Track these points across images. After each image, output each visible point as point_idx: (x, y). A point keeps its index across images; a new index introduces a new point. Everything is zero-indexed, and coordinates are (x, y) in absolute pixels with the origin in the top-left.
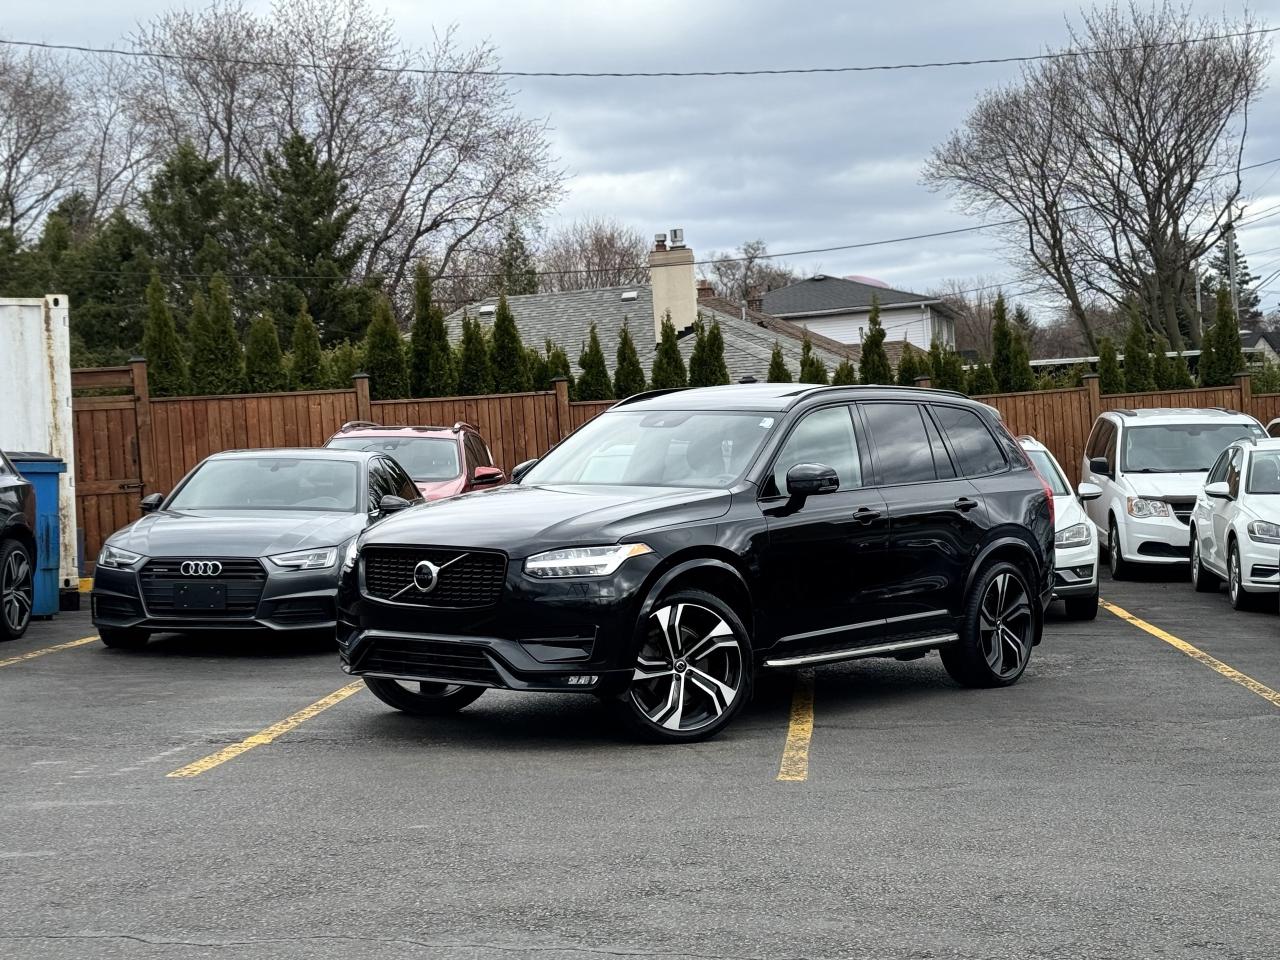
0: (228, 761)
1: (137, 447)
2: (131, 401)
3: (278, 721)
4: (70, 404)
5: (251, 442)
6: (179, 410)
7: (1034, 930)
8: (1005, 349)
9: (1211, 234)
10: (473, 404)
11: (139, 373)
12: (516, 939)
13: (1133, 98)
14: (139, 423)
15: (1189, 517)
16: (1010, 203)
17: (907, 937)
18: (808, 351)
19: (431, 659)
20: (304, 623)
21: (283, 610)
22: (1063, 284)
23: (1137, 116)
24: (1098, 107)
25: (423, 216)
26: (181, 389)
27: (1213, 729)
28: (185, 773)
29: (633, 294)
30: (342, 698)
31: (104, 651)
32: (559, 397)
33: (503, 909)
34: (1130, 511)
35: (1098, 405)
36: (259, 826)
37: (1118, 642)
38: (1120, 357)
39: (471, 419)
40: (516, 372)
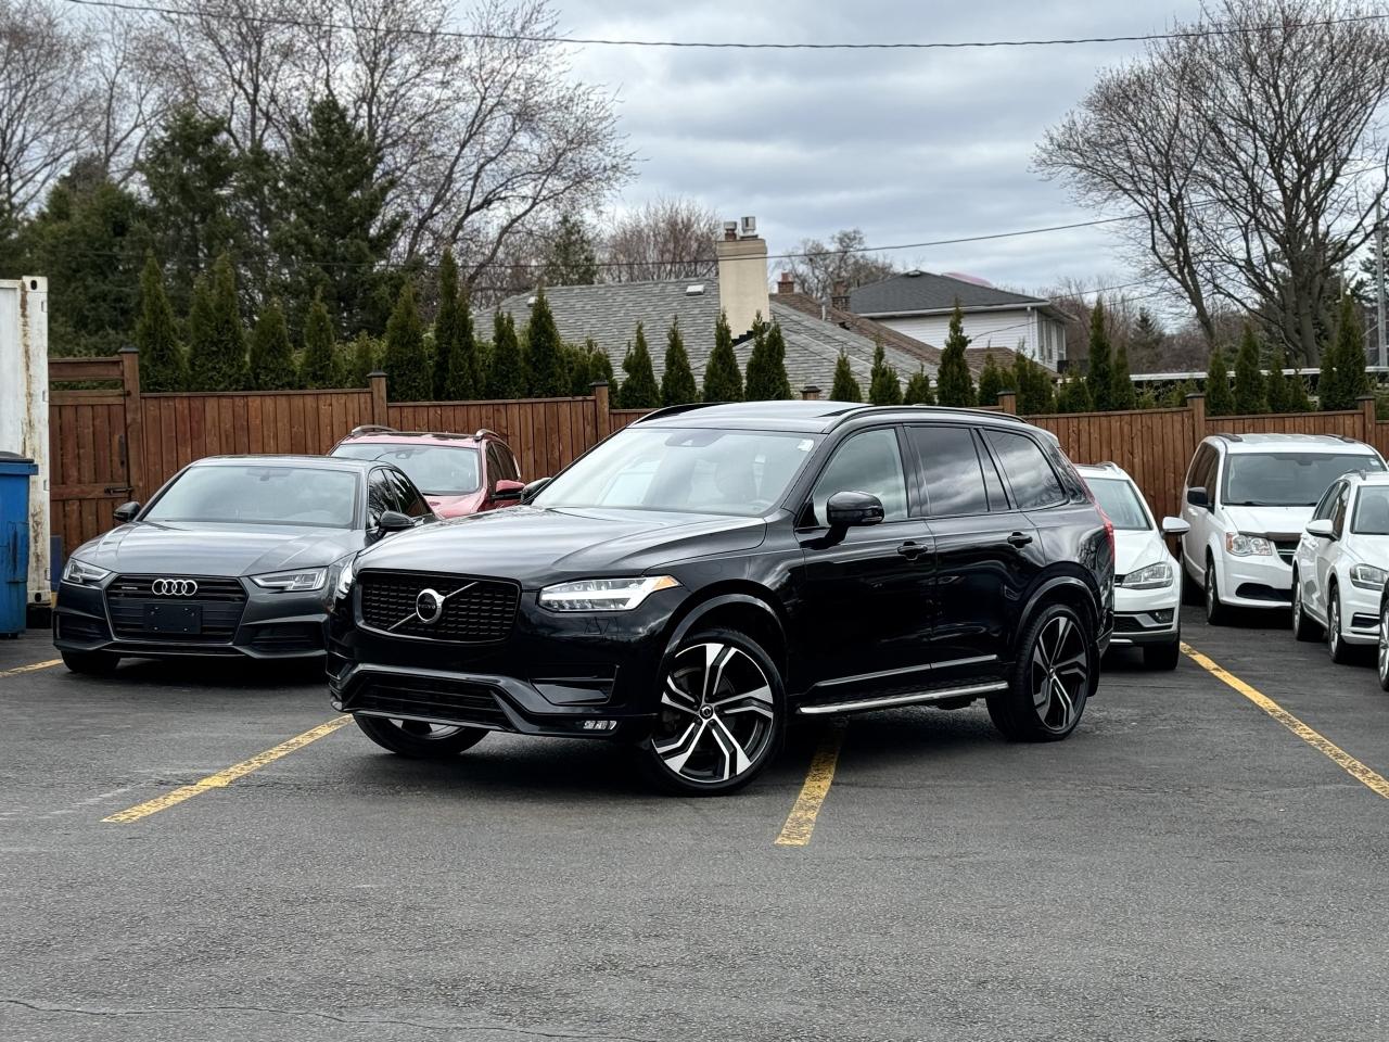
0: (174, 805)
1: (125, 446)
2: (120, 395)
3: (242, 760)
4: (47, 399)
5: (253, 447)
6: (172, 408)
7: (1012, 1020)
8: (1101, 362)
9: (1354, 236)
10: (502, 408)
11: (130, 365)
12: (440, 1014)
13: (1271, 81)
14: (129, 421)
15: (1292, 556)
16: (1130, 195)
17: (870, 1023)
18: (881, 359)
19: (432, 698)
20: (286, 652)
21: (263, 636)
22: (1187, 288)
23: (1275, 102)
24: (1233, 91)
25: (473, 192)
26: (175, 384)
27: (1272, 798)
28: (122, 817)
29: (699, 288)
30: (317, 737)
31: (67, 676)
32: (599, 403)
33: (435, 982)
34: (1229, 548)
35: (1203, 428)
36: (190, 880)
37: (1195, 696)
38: (1232, 374)
39: (500, 426)
40: (552, 375)
